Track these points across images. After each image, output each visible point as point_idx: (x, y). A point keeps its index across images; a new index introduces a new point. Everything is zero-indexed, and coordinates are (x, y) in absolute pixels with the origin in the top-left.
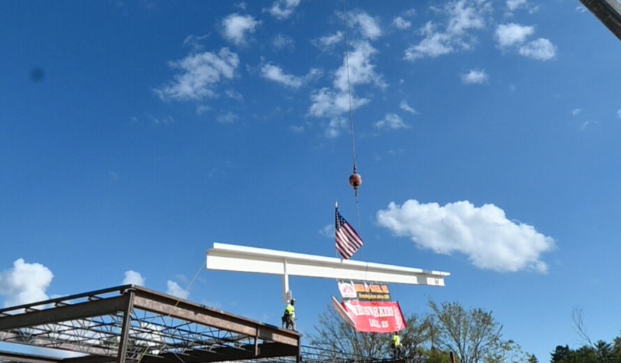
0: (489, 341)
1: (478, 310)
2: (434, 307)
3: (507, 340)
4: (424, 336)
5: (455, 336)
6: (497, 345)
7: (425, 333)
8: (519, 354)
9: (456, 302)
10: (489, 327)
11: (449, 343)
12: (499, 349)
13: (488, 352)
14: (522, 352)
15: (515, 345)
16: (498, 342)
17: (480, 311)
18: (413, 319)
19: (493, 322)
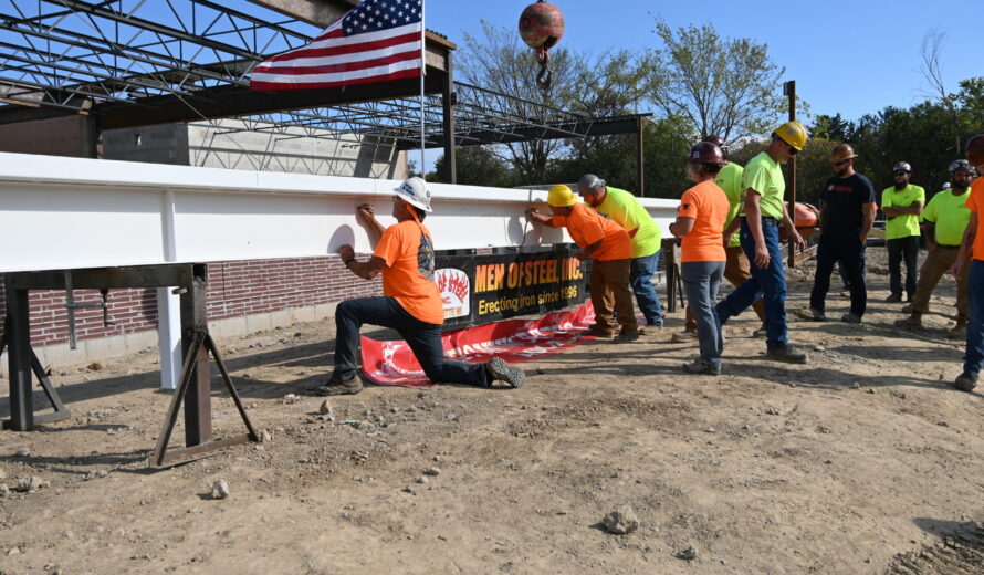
0: (752, 99)
1: (741, 43)
2: (666, 36)
5: (695, 88)
6: (766, 104)
9: (707, 26)
10: (759, 72)
11: (684, 101)
12: (769, 111)
14: (809, 116)
17: (745, 45)
18: (622, 61)
19: (767, 64)
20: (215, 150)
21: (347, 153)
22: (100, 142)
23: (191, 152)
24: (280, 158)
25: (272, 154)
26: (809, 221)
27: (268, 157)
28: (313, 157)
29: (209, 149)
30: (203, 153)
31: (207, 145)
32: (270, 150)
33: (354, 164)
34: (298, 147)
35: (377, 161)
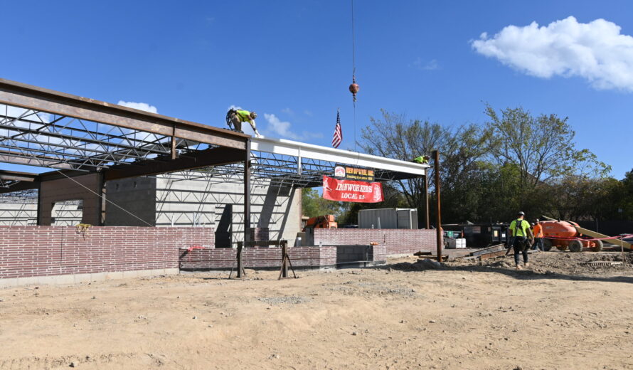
1: (549, 117)
2: (493, 115)
3: (581, 150)
4: (484, 149)
5: (517, 146)
6: (568, 155)
7: (485, 146)
8: (594, 165)
10: (561, 135)
12: (570, 160)
13: (556, 163)
15: (590, 154)
16: (569, 152)
17: (552, 118)
20: (173, 190)
21: (259, 190)
22: (105, 188)
23: (158, 192)
24: (214, 195)
25: (209, 192)
26: (570, 233)
27: (206, 194)
28: (235, 194)
29: (169, 190)
30: (166, 192)
31: (168, 188)
32: (207, 190)
33: (264, 198)
34: (226, 187)
35: (279, 196)
